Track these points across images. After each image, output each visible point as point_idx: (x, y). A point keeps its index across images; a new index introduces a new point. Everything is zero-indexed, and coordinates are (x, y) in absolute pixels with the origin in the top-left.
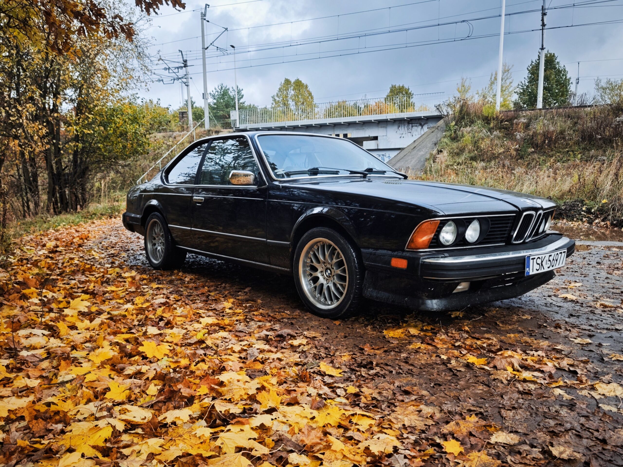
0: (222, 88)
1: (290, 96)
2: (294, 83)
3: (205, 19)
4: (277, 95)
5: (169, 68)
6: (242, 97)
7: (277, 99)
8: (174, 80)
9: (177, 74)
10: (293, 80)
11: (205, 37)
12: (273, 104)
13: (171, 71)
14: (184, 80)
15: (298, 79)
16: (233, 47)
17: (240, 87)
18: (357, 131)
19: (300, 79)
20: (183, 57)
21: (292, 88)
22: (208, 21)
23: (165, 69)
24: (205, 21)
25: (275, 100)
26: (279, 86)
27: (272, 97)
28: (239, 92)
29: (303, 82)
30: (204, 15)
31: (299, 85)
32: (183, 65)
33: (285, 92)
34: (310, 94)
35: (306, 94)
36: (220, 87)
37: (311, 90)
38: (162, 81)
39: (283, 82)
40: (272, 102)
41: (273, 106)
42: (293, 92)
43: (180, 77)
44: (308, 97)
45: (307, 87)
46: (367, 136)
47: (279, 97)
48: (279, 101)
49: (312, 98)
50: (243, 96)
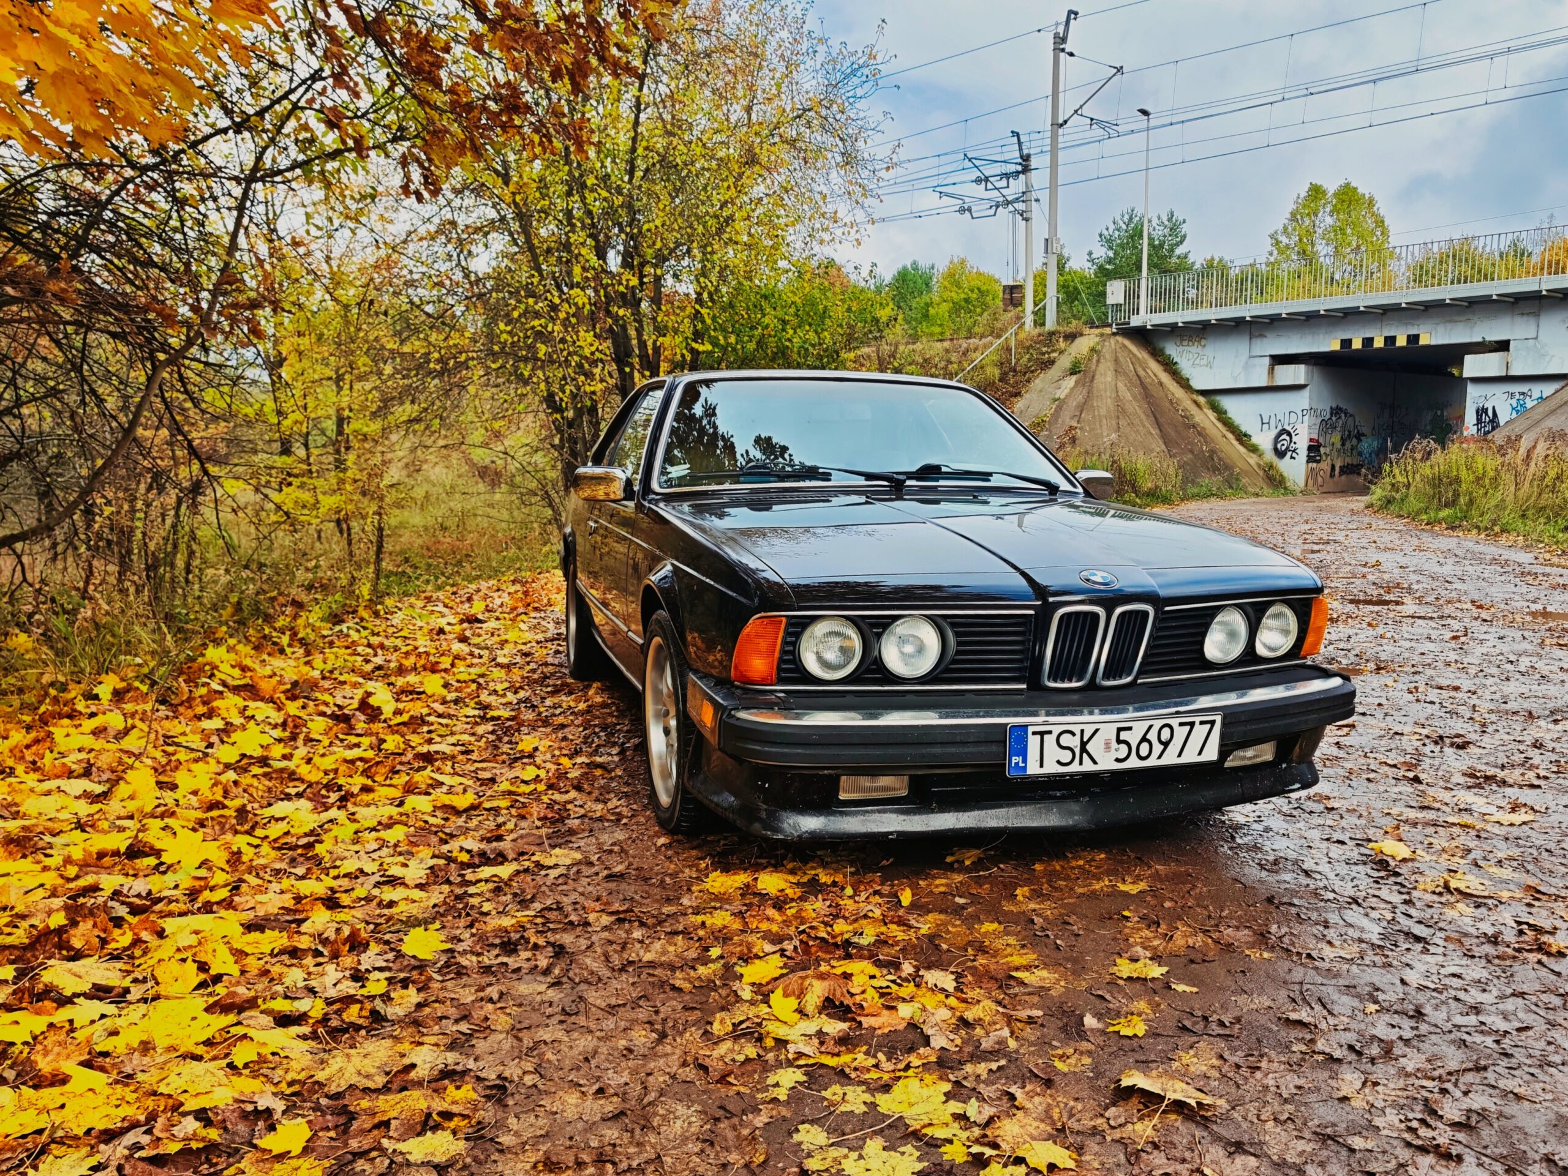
0: (1131, 219)
1: (1320, 231)
2: (1335, 194)
3: (1063, 50)
4: (1285, 228)
5: (987, 179)
6: (1181, 242)
7: (1284, 240)
8: (997, 207)
9: (1004, 191)
10: (1331, 187)
11: (1061, 96)
12: (1271, 254)
13: (990, 186)
14: (1021, 206)
15: (1348, 184)
16: (1145, 112)
17: (1179, 216)
18: (1449, 326)
19: (1354, 184)
20: (1021, 149)
21: (1328, 210)
22: (1071, 54)
23: (978, 181)
24: (1062, 55)
25: (1278, 242)
26: (1291, 207)
27: (1272, 237)
28: (1174, 228)
29: (1360, 190)
30: (1060, 40)
31: (1348, 197)
32: (1019, 168)
33: (1307, 221)
34: (1380, 223)
35: (1370, 223)
36: (1127, 217)
37: (1382, 212)
38: (970, 210)
39: (1303, 194)
40: (1270, 248)
41: (1272, 259)
42: (1329, 221)
43: (1010, 198)
44: (1373, 233)
45: (1371, 202)
46: (1477, 338)
47: (1288, 236)
48: (1287, 247)
49: (1385, 233)
50: (1184, 237)
